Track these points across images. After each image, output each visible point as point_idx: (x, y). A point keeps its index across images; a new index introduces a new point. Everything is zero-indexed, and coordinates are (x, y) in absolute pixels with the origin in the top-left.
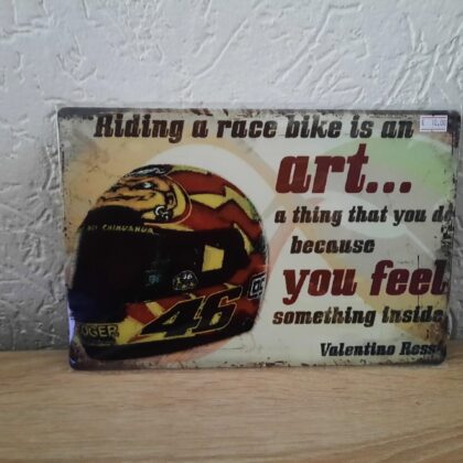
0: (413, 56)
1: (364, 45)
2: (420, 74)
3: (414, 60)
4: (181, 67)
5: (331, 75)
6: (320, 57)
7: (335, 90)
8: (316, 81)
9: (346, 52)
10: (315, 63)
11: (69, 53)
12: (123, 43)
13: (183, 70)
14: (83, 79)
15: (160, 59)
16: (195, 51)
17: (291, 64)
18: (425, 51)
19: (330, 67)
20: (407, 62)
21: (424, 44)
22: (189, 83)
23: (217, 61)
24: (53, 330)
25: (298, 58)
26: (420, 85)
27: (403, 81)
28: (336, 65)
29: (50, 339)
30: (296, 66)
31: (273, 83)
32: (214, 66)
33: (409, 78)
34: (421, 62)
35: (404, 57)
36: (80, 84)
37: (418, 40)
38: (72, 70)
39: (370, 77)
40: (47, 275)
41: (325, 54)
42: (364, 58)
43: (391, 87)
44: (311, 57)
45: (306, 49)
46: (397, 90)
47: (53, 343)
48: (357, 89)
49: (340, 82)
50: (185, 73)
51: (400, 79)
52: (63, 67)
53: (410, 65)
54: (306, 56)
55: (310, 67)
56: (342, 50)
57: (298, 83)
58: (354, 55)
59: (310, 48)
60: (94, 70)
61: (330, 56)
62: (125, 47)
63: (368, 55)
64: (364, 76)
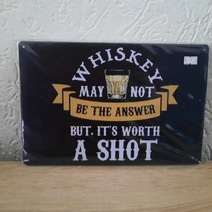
0: (188, 23)
1: (165, 17)
2: (191, 31)
3: (189, 24)
4: (80, 27)
5: (150, 31)
6: (144, 23)
7: (152, 38)
8: (143, 34)
9: (157, 20)
10: (142, 26)
11: (28, 20)
12: (54, 15)
13: (81, 28)
14: (34, 32)
15: (70, 23)
16: (86, 19)
17: (131, 26)
18: (193, 20)
19: (149, 28)
20: (186, 25)
21: (193, 17)
22: (83, 35)
23: (97, 24)
24: (17, 153)
25: (134, 23)
26: (191, 37)
27: (183, 34)
28: (152, 27)
29: (16, 157)
30: (133, 27)
31: (123, 35)
32: (95, 26)
33: (186, 33)
34: (192, 26)
35: (184, 23)
36: (33, 34)
37: (190, 15)
38: (30, 28)
39: (168, 32)
40: (15, 126)
41: (147, 21)
42: (165, 23)
43: (178, 37)
44: (140, 23)
45: (138, 19)
46: (181, 39)
47: (17, 159)
48: (162, 38)
49: (154, 35)
50: (82, 30)
51: (182, 33)
52: (26, 26)
53: (187, 27)
54: (138, 22)
55: (140, 27)
56: (155, 19)
57: (134, 35)
58: (160, 22)
59: (140, 19)
60: (40, 28)
61: (149, 22)
62: (54, 17)
63: (167, 22)
64: (165, 32)
